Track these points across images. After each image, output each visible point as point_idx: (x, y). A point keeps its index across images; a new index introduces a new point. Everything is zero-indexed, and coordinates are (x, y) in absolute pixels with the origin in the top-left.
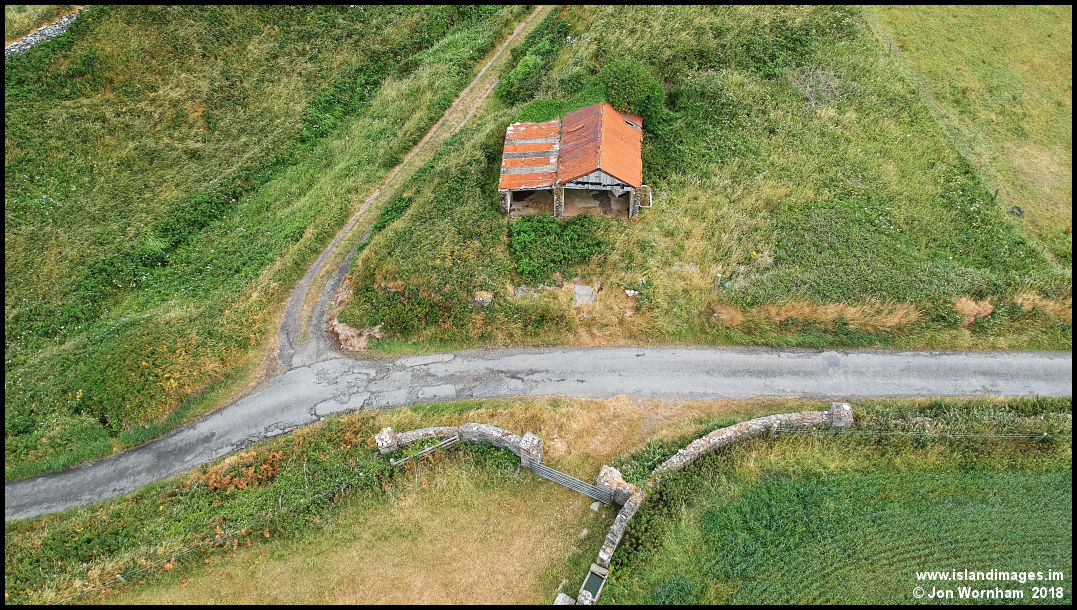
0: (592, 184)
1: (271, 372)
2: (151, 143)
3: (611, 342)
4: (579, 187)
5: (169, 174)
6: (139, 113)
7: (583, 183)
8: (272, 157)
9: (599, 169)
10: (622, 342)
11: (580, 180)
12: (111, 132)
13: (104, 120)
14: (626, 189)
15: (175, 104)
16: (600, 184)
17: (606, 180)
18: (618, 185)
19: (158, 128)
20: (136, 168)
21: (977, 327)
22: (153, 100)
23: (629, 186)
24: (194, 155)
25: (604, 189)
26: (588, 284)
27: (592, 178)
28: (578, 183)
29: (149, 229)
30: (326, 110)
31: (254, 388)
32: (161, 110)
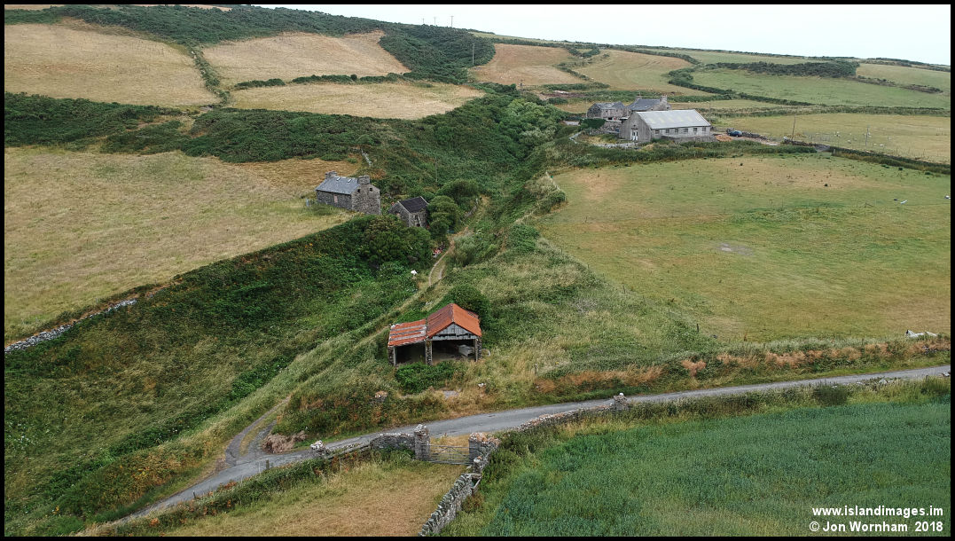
0: (450, 335)
1: (218, 470)
2: (113, 403)
3: (470, 412)
4: (442, 338)
5: (125, 421)
6: (107, 385)
7: (444, 336)
8: (208, 406)
9: (453, 323)
10: (479, 412)
11: (442, 333)
12: (83, 396)
13: (79, 388)
14: (472, 337)
15: (135, 379)
16: (455, 335)
17: (459, 331)
18: (466, 334)
19: (120, 394)
20: (98, 419)
21: (700, 375)
22: (119, 378)
23: (473, 334)
24: (146, 410)
25: (457, 338)
26: (452, 390)
27: (449, 331)
28: (440, 336)
29: (107, 450)
30: (250, 381)
31: (205, 478)
32: (124, 382)
